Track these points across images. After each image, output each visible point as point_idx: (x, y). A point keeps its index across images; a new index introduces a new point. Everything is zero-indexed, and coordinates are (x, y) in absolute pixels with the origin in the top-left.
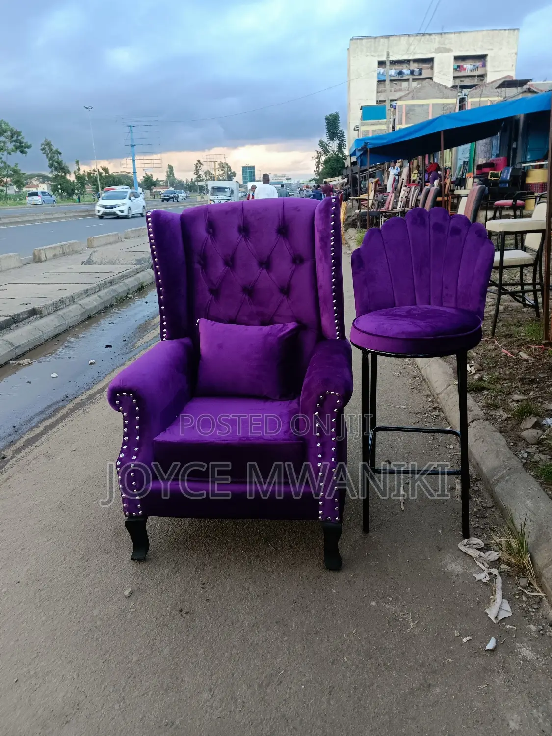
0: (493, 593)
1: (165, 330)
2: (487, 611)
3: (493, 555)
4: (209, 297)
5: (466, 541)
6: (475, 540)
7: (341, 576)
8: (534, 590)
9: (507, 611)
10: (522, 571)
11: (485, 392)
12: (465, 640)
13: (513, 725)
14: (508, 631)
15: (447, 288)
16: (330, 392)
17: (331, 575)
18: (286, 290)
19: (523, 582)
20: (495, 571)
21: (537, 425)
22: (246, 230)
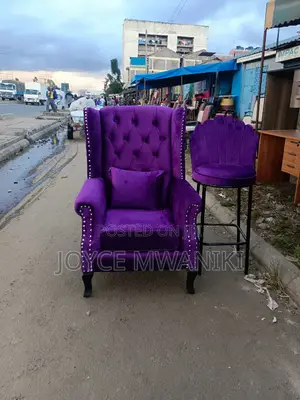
0: (267, 297)
1: (90, 173)
2: (268, 306)
3: (262, 281)
4: (115, 156)
5: (247, 276)
6: (251, 275)
8: (284, 295)
9: (276, 305)
10: (277, 287)
12: (263, 319)
13: (296, 353)
14: (279, 314)
16: (194, 205)
18: (156, 154)
19: (279, 292)
20: (265, 288)
21: (264, 222)
22: (136, 121)
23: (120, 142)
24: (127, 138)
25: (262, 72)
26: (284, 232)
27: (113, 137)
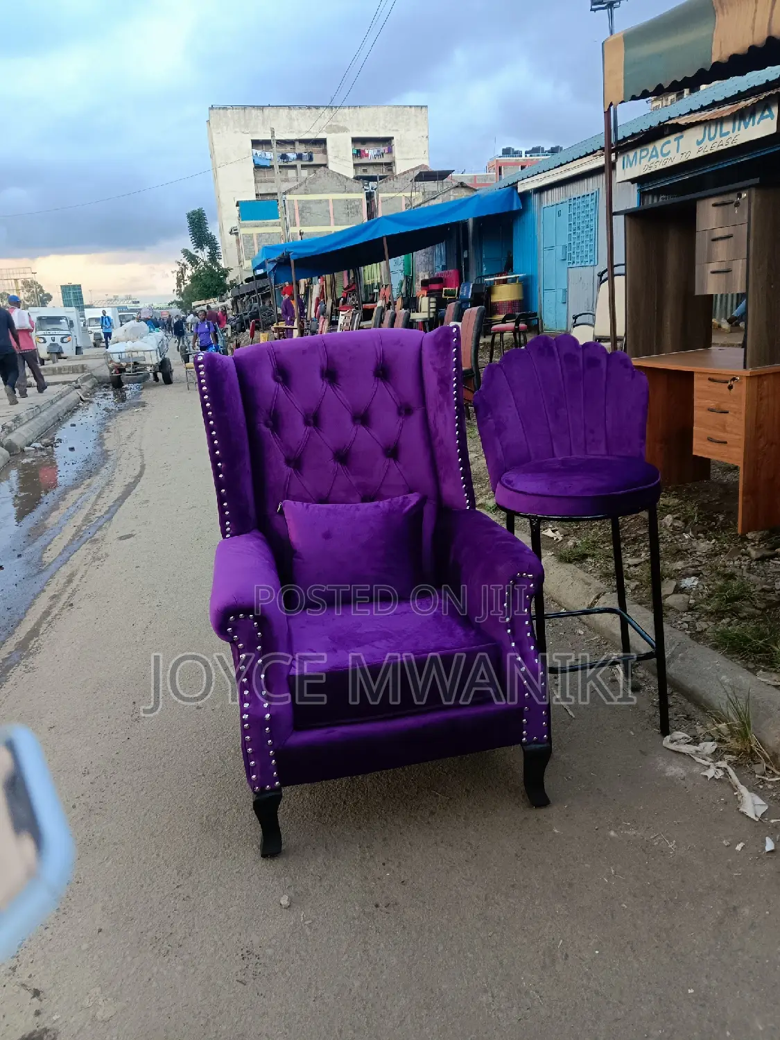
0: (734, 788)
1: (228, 523)
2: (741, 810)
3: (710, 747)
4: (288, 470)
5: (668, 738)
6: (678, 735)
7: (553, 811)
8: (774, 775)
9: (762, 806)
10: (753, 756)
11: (589, 560)
12: (739, 847)
14: (775, 826)
15: (592, 432)
16: (521, 574)
17: (542, 812)
18: (393, 452)
19: (759, 769)
20: (723, 764)
21: (678, 590)
22: (331, 374)
23: (297, 430)
24: (314, 419)
25: (611, 214)
26: (735, 612)
27: (276, 422)
